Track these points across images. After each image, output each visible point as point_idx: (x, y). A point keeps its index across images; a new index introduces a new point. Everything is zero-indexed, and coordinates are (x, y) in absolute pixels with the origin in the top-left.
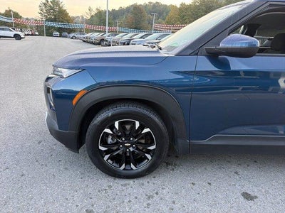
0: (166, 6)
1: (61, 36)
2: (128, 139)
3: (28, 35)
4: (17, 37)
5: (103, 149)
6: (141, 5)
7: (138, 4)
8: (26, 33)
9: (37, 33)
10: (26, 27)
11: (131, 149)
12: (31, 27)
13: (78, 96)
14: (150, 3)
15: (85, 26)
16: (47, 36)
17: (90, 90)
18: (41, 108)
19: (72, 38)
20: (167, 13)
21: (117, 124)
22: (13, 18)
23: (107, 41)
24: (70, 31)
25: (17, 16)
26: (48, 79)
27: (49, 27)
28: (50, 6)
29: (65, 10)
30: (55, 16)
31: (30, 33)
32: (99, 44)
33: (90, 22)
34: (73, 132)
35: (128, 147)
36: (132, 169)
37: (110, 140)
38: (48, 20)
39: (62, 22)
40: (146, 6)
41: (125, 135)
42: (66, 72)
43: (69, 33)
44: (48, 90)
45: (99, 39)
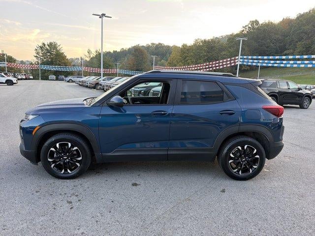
0: (169, 47)
1: (57, 79)
2: (65, 154)
3: (21, 79)
4: (9, 83)
5: (50, 160)
6: (143, 46)
7: (141, 45)
8: (20, 77)
9: (31, 77)
10: (19, 71)
11: (68, 160)
12: (26, 71)
13: (36, 130)
14: (153, 44)
15: (83, 69)
16: (42, 79)
17: (42, 126)
18: (17, 140)
19: (68, 82)
20: (170, 53)
21: (58, 145)
22: (6, 63)
23: (101, 85)
24: (67, 74)
25: (10, 60)
26: (22, 121)
27: (45, 70)
28: (47, 49)
29: (63, 53)
30: (52, 59)
31: (24, 77)
32: (94, 88)
33: (89, 64)
34: (33, 151)
35: (66, 159)
36: (69, 173)
37: (55, 156)
38: (43, 63)
39: (59, 65)
40: (148, 48)
41: (63, 152)
42: (31, 117)
43: (66, 76)
44: (21, 128)
45: (94, 83)
